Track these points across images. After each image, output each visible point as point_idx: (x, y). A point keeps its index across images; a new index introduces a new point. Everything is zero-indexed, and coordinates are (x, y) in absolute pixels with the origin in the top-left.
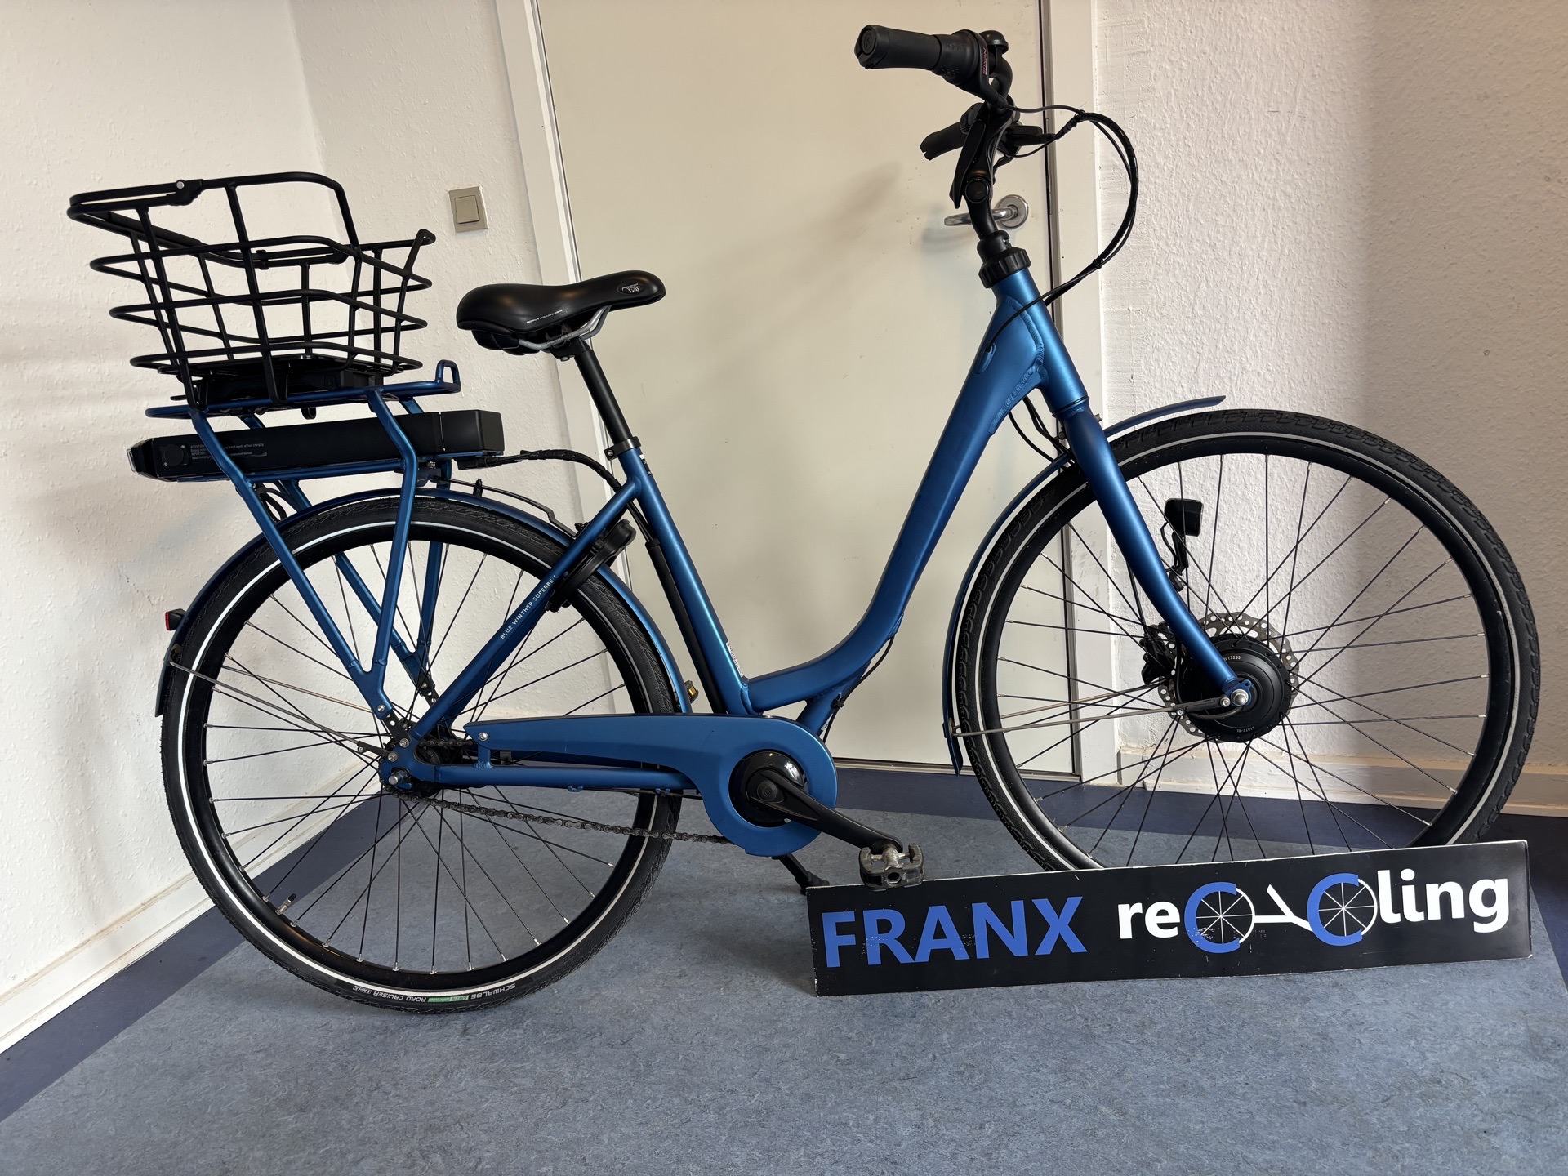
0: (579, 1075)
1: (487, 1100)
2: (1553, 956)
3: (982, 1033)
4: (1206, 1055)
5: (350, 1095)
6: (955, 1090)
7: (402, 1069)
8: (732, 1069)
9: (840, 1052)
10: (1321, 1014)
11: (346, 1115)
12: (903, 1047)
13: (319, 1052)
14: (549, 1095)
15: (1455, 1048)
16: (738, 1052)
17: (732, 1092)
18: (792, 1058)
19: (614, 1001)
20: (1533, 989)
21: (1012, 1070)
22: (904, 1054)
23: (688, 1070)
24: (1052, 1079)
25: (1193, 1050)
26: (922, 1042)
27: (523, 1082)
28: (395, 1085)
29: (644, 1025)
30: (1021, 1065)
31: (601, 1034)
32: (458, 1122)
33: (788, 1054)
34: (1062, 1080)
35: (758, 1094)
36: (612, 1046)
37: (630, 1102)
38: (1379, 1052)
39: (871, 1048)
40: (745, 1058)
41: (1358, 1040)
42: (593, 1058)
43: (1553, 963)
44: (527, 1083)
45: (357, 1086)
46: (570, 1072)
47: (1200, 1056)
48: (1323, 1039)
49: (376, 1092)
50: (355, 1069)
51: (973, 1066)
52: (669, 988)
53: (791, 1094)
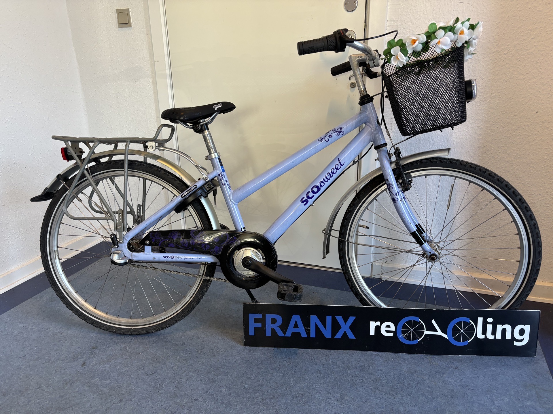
0: (130, 388)
1: (87, 397)
2: (545, 361)
3: (307, 379)
4: (402, 396)
5: (27, 390)
6: (294, 405)
7: (52, 379)
8: (198, 389)
9: (246, 384)
10: (451, 381)
11: (22, 399)
12: (273, 384)
13: (17, 369)
14: (115, 397)
15: (506, 400)
16: (202, 381)
17: (196, 400)
18: (225, 386)
19: (152, 354)
20: (538, 375)
21: (319, 398)
22: (273, 387)
23: (179, 388)
24: (336, 403)
25: (397, 393)
26: (282, 382)
27: (105, 390)
28: (47, 387)
29: (163, 366)
30: (323, 395)
31: (144, 369)
32: (72, 407)
33: (223, 384)
34: (340, 404)
35: (207, 402)
36: (148, 375)
37: (150, 402)
38: (475, 399)
39: (259, 383)
40: (205, 384)
41: (466, 393)
42: (138, 380)
43: (545, 365)
44: (106, 390)
45: (31, 386)
46: (126, 386)
47: (399, 396)
48: (452, 392)
49: (39, 389)
50: (31, 378)
51: (303, 395)
52: (177, 350)
53: (222, 403)
